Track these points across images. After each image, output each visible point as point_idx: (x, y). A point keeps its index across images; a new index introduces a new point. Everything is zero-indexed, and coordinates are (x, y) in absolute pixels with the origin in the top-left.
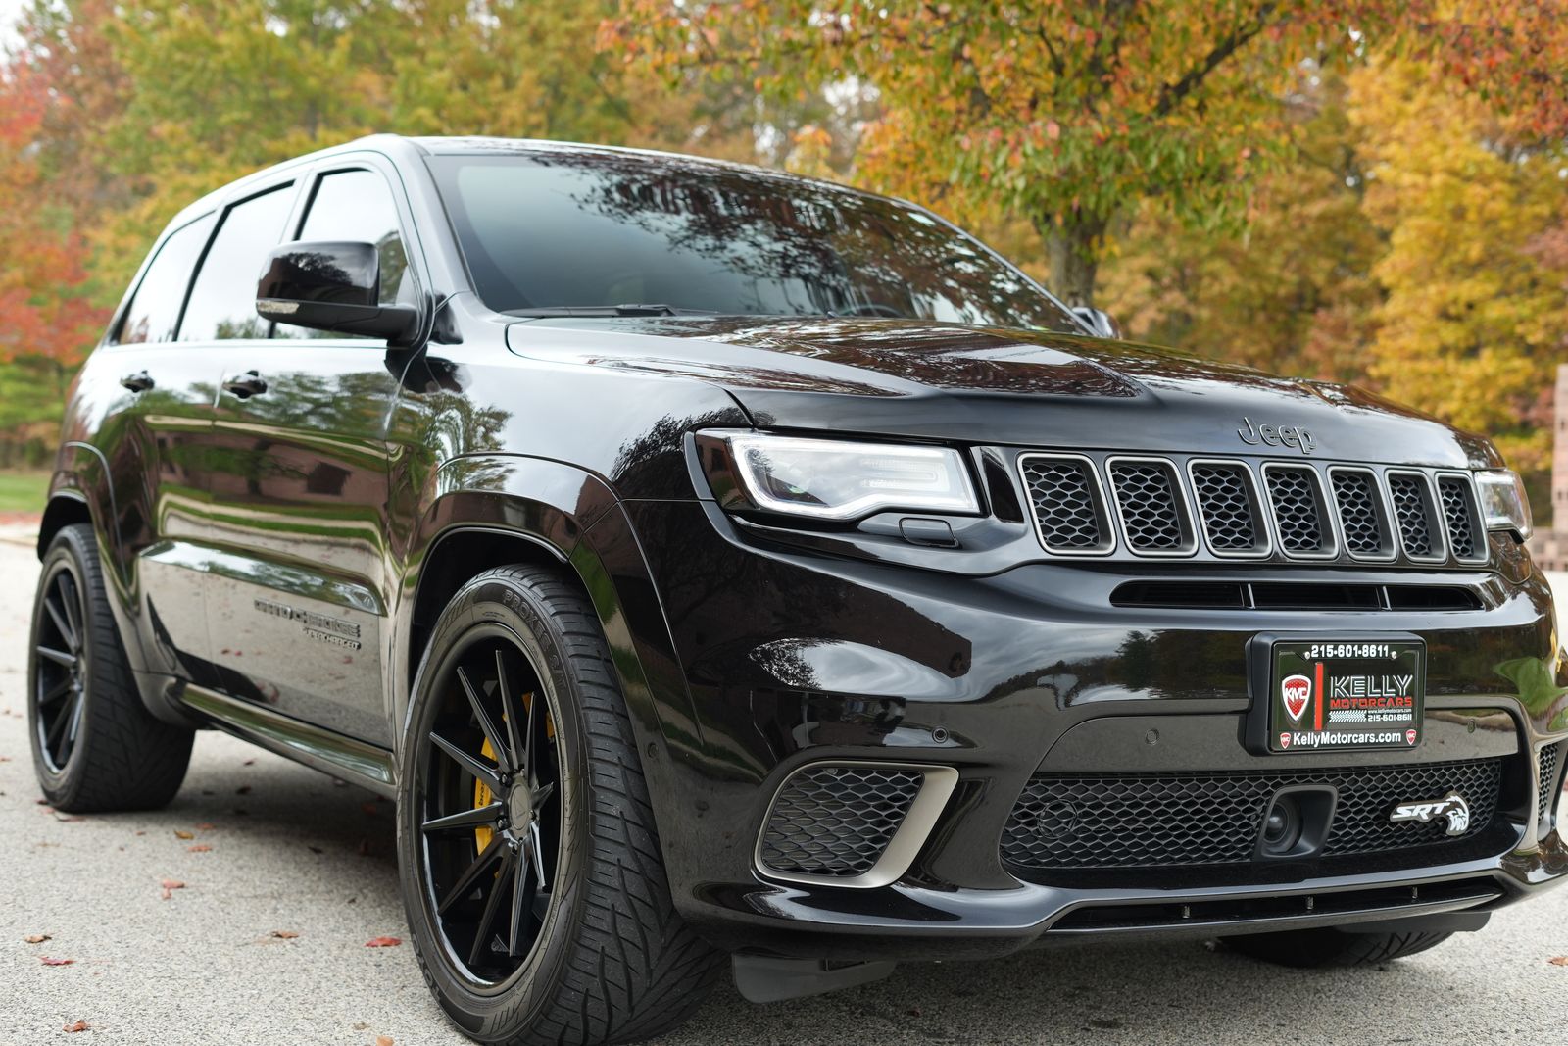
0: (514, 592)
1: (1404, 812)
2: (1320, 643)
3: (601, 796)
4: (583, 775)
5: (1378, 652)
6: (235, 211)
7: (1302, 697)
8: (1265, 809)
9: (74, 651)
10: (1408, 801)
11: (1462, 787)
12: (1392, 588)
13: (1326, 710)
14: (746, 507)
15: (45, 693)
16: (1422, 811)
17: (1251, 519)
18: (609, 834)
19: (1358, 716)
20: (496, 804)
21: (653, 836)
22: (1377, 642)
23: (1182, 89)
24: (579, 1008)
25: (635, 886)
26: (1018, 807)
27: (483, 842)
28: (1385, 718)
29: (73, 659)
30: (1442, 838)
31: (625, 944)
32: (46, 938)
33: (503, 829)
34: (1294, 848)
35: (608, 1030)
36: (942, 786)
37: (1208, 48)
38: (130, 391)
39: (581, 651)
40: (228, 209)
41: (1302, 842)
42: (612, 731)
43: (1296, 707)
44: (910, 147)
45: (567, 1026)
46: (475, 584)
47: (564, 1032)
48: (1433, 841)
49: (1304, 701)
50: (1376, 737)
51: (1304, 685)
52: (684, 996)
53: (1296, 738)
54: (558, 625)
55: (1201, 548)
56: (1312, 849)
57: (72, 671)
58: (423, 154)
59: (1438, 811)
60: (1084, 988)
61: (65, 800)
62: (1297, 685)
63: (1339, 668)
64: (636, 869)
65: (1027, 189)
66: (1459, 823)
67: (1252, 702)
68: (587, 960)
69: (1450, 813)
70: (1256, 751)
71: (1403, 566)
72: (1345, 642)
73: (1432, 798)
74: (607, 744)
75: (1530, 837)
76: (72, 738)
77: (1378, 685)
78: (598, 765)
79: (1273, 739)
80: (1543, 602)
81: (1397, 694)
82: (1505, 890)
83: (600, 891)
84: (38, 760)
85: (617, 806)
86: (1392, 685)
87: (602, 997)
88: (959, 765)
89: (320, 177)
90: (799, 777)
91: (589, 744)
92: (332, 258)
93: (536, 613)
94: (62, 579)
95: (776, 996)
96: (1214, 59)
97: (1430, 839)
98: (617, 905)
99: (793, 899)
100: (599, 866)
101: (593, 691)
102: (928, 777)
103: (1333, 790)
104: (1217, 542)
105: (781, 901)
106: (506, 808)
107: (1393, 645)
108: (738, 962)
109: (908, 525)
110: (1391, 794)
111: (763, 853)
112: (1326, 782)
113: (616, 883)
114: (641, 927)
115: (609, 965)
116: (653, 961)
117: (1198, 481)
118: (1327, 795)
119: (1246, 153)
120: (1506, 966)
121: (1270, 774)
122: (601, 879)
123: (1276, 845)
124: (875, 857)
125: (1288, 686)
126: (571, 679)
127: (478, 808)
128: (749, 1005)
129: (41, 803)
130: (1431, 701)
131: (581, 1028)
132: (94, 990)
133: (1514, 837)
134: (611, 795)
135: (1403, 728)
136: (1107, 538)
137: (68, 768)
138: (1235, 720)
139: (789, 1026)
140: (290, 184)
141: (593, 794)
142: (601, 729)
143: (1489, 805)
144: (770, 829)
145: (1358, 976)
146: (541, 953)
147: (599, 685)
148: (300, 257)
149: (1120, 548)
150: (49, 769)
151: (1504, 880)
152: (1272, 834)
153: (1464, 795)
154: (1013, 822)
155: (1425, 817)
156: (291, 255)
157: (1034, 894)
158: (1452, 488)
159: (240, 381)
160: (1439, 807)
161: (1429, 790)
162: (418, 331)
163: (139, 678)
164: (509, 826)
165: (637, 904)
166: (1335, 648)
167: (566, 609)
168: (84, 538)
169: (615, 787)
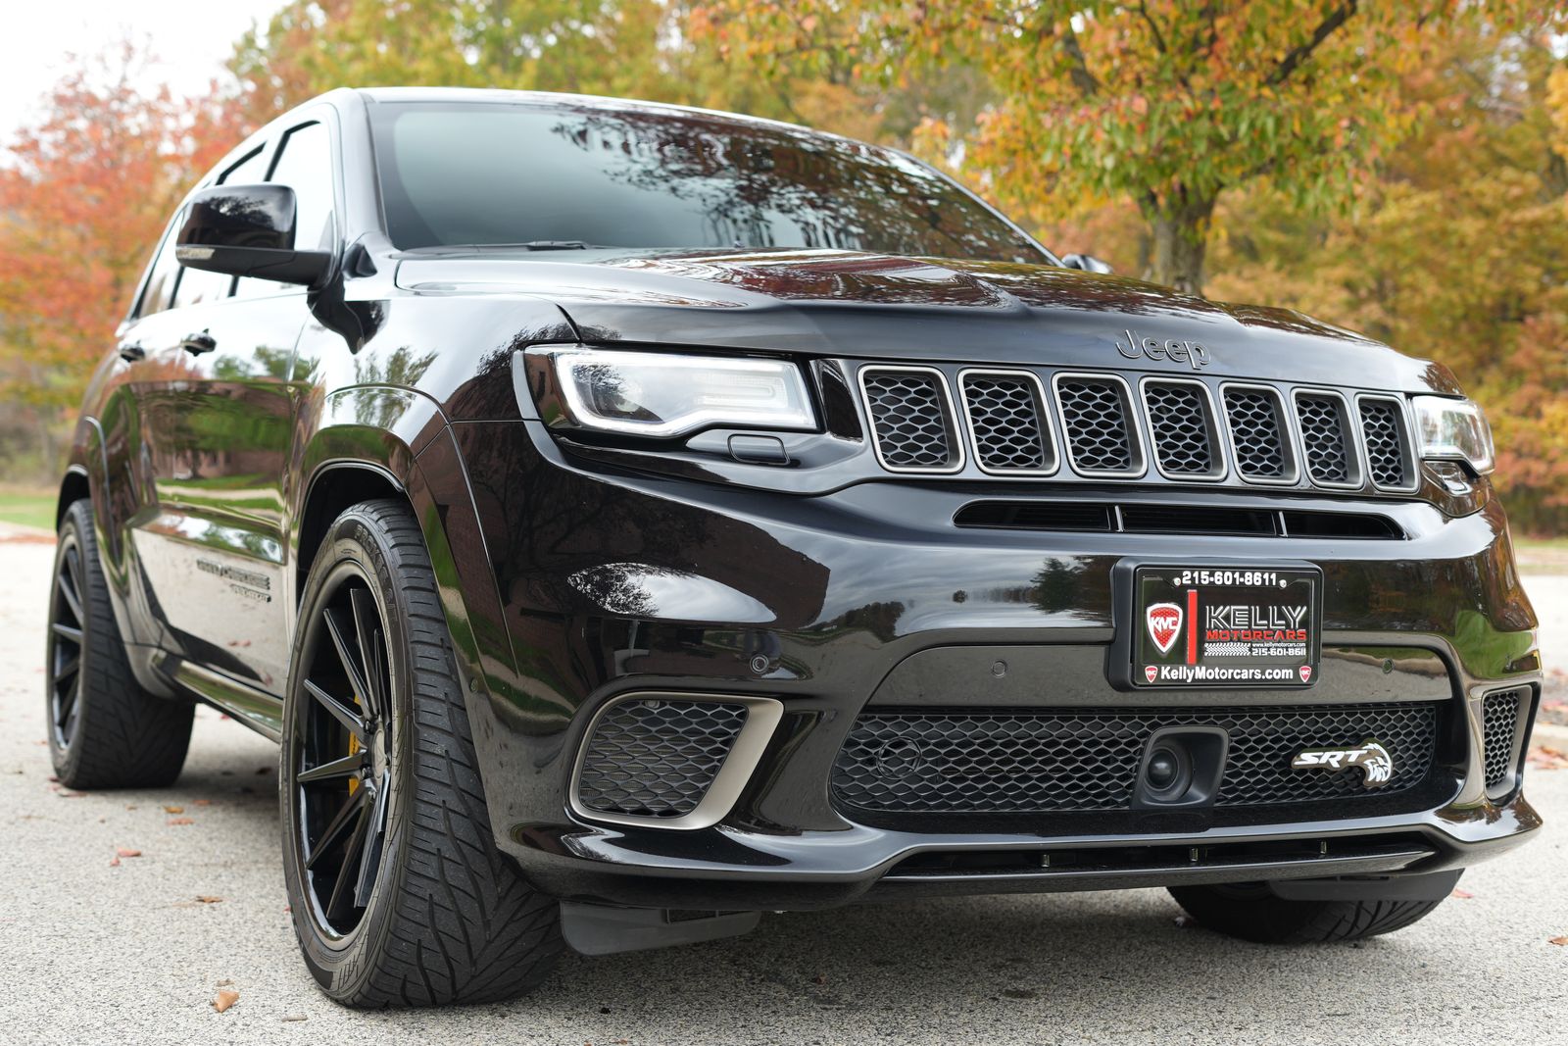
1: (1308, 759)
2: (1192, 568)
3: (425, 734)
5: (1264, 580)
7: (1171, 627)
10: (1317, 747)
13: (1201, 641)
14: (568, 426)
16: (1333, 758)
18: (433, 775)
19: (1240, 649)
22: (1263, 570)
23: (1290, 65)
28: (1273, 652)
31: (455, 892)
34: (1184, 796)
39: (415, 583)
41: (1193, 790)
43: (1164, 637)
45: (405, 980)
49: (1174, 631)
50: (1263, 673)
51: (1174, 613)
52: (532, 950)
53: (1165, 672)
55: (1063, 466)
56: (1203, 798)
58: (367, 103)
62: (1165, 614)
63: (1214, 595)
70: (1121, 687)
72: (1224, 569)
73: (1346, 746)
77: (1264, 616)
78: (422, 701)
81: (1288, 625)
83: (424, 835)
86: (1281, 616)
87: (438, 949)
88: (783, 697)
91: (415, 679)
92: (262, 202)
98: (444, 849)
100: (423, 808)
101: (422, 624)
102: (753, 710)
103: (1223, 733)
113: (441, 827)
114: (472, 875)
115: (439, 912)
118: (1217, 738)
121: (1146, 712)
122: (425, 822)
124: (699, 795)
125: (1154, 614)
126: (402, 613)
128: (581, 957)
129: (54, 781)
130: (1327, 636)
134: (435, 733)
135: (1295, 664)
141: (417, 732)
143: (1423, 756)
147: (430, 618)
149: (970, 466)
155: (1335, 764)
160: (1354, 756)
161: (1341, 737)
163: (129, 649)
165: (466, 849)
166: (1212, 575)
167: (406, 541)
169: (440, 724)
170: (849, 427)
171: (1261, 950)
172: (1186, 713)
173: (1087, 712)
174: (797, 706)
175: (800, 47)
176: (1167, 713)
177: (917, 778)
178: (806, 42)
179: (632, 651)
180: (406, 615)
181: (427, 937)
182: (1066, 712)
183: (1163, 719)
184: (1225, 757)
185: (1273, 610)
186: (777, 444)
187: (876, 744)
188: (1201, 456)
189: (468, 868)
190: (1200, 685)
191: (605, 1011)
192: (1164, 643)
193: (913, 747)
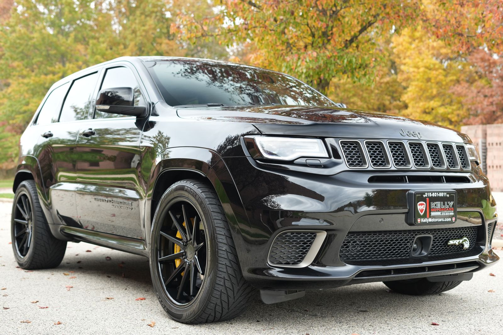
0: (188, 187)
1: (451, 242)
2: (427, 192)
3: (220, 245)
4: (214, 238)
6: (76, 81)
8: (413, 242)
9: (27, 220)
10: (452, 239)
11: (467, 235)
12: (445, 177)
13: (430, 212)
14: (261, 158)
15: (17, 233)
16: (456, 242)
17: (405, 157)
18: (223, 256)
19: (438, 213)
20: (182, 251)
21: (236, 256)
22: (443, 192)
23: (352, 41)
24: (213, 309)
25: (230, 271)
26: (344, 242)
27: (178, 263)
28: (446, 214)
29: (27, 222)
30: (461, 251)
31: (227, 289)
32: (37, 302)
33: (185, 258)
34: (420, 254)
35: (221, 316)
36: (322, 237)
37: (359, 28)
38: (45, 138)
39: (211, 203)
40: (74, 81)
41: (423, 252)
42: (222, 225)
43: (422, 211)
44: (267, 62)
46: (174, 186)
47: (209, 317)
48: (459, 251)
52: (244, 305)
53: (422, 220)
54: (203, 195)
55: (392, 166)
56: (426, 254)
57: (26, 226)
58: (142, 61)
59: (461, 242)
60: (354, 303)
61: (26, 266)
62: (422, 204)
64: (230, 266)
65: (306, 72)
66: (467, 245)
67: (409, 210)
68: (216, 294)
69: (464, 243)
70: (411, 224)
71: (448, 171)
72: (434, 192)
73: (459, 239)
74: (221, 229)
75: (486, 250)
76: (28, 246)
77: (444, 204)
78: (218, 235)
79: (416, 220)
80: (486, 182)
82: (480, 266)
83: (220, 273)
84: (16, 254)
85: (225, 247)
87: (220, 305)
88: (327, 230)
89: (107, 69)
90: (280, 236)
91: (215, 230)
93: (196, 193)
94: (22, 198)
95: (273, 302)
96: (361, 32)
97: (458, 251)
99: (279, 272)
100: (220, 265)
101: (216, 214)
102: (318, 234)
103: (431, 236)
104: (396, 164)
105: (275, 272)
106: (185, 252)
107: (448, 193)
108: (262, 292)
109: (308, 161)
110: (447, 237)
111: (270, 258)
112: (429, 234)
113: (225, 270)
114: (232, 283)
115: (223, 295)
116: (235, 292)
117: (390, 147)
118: (430, 237)
119: (374, 59)
120: (475, 293)
122: (221, 269)
123: (415, 253)
124: (303, 258)
125: (419, 205)
126: (208, 211)
127: (175, 253)
129: (17, 267)
130: (458, 210)
131: (214, 315)
132: (58, 314)
133: (482, 250)
134: (222, 244)
135: (451, 217)
136: (366, 163)
137: (27, 255)
138: (404, 216)
139: (271, 315)
140: (96, 72)
141: (217, 244)
142: (219, 225)
144: (272, 252)
145: (433, 297)
146: (202, 293)
147: (217, 212)
148: (109, 92)
149: (369, 166)
150: (20, 257)
151: (480, 262)
152: (415, 250)
153: (468, 237)
154: (342, 247)
155: (457, 244)
156: (106, 92)
157: (349, 267)
158: (460, 148)
159: (86, 132)
160: (461, 241)
161: (457, 236)
162: (147, 113)
164: (186, 258)
165: (231, 276)
166: (432, 194)
167: (205, 191)
168: (30, 184)
169: (224, 242)
170: (337, 156)
171: (416, 297)
172: (423, 231)
173: (400, 232)
174: (330, 233)
175: (203, 35)
176: (419, 231)
177: (359, 251)
178: (205, 34)
179: (281, 219)
180: (210, 211)
181: (219, 302)
182: (395, 232)
183: (418, 233)
184: (432, 242)
185: (446, 203)
186: (319, 162)
187: (349, 242)
188: (423, 162)
189: (231, 281)
190: (430, 223)
191: (258, 321)
192: (422, 213)
193: (358, 243)
